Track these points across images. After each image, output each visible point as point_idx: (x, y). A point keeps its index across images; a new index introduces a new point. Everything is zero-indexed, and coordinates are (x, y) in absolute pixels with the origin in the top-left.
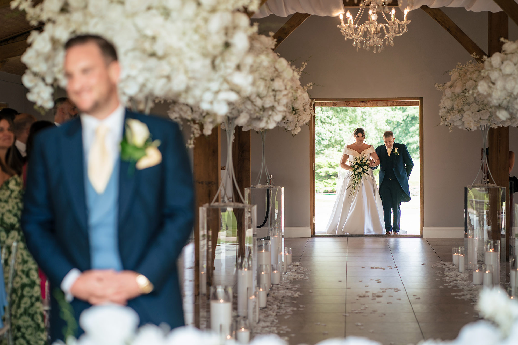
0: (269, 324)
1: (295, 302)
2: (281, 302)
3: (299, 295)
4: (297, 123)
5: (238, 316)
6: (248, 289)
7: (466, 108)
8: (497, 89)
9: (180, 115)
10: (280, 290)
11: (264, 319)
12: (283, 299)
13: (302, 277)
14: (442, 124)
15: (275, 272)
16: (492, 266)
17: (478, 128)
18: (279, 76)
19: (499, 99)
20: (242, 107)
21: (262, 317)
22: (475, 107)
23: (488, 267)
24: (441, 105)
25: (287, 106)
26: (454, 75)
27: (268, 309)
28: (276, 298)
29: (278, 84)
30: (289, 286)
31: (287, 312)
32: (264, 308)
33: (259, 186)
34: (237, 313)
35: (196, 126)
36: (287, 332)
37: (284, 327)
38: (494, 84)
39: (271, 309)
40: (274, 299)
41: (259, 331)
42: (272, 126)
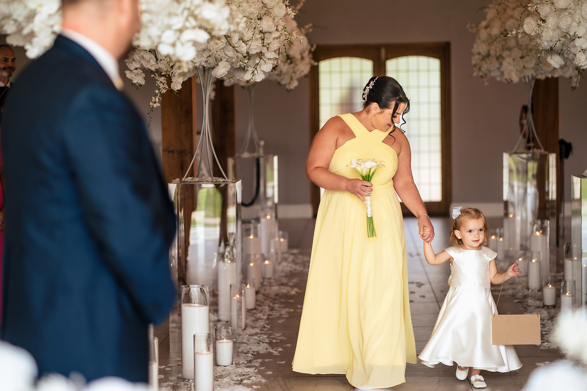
0: (258, 330)
1: (292, 301)
2: (274, 302)
3: (297, 292)
4: (293, 75)
5: (219, 321)
6: (231, 285)
7: (506, 54)
8: (548, 28)
9: (142, 65)
10: (273, 286)
11: (252, 324)
12: (277, 297)
13: (301, 269)
14: (475, 74)
15: (267, 262)
16: (539, 253)
17: (520, 79)
18: (268, 13)
19: (551, 41)
20: (221, 54)
21: (249, 321)
22: (517, 53)
23: (535, 255)
24: (475, 50)
25: (278, 51)
26: (491, 13)
27: (258, 311)
28: (267, 297)
29: (266, 24)
30: (285, 280)
31: (281, 315)
32: (252, 310)
33: (246, 155)
34: (218, 316)
35: (162, 79)
36: (281, 341)
37: (277, 335)
38: (544, 21)
39: (261, 311)
40: (265, 298)
41: (245, 341)
42: (259, 78)
